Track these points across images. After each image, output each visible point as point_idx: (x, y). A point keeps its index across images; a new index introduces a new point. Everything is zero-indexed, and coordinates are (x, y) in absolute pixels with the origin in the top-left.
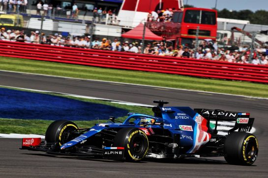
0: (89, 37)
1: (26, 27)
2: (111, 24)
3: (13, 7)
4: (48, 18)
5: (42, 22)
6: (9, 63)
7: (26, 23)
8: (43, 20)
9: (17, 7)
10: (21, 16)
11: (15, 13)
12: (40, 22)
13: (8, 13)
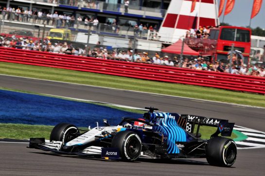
0: (131, 51)
1: (74, 41)
2: (152, 40)
3: (62, 22)
4: (94, 32)
5: (89, 37)
6: (57, 74)
7: (74, 37)
8: (89, 35)
9: (66, 22)
10: (69, 30)
11: (64, 28)
12: (87, 36)
13: (58, 28)
